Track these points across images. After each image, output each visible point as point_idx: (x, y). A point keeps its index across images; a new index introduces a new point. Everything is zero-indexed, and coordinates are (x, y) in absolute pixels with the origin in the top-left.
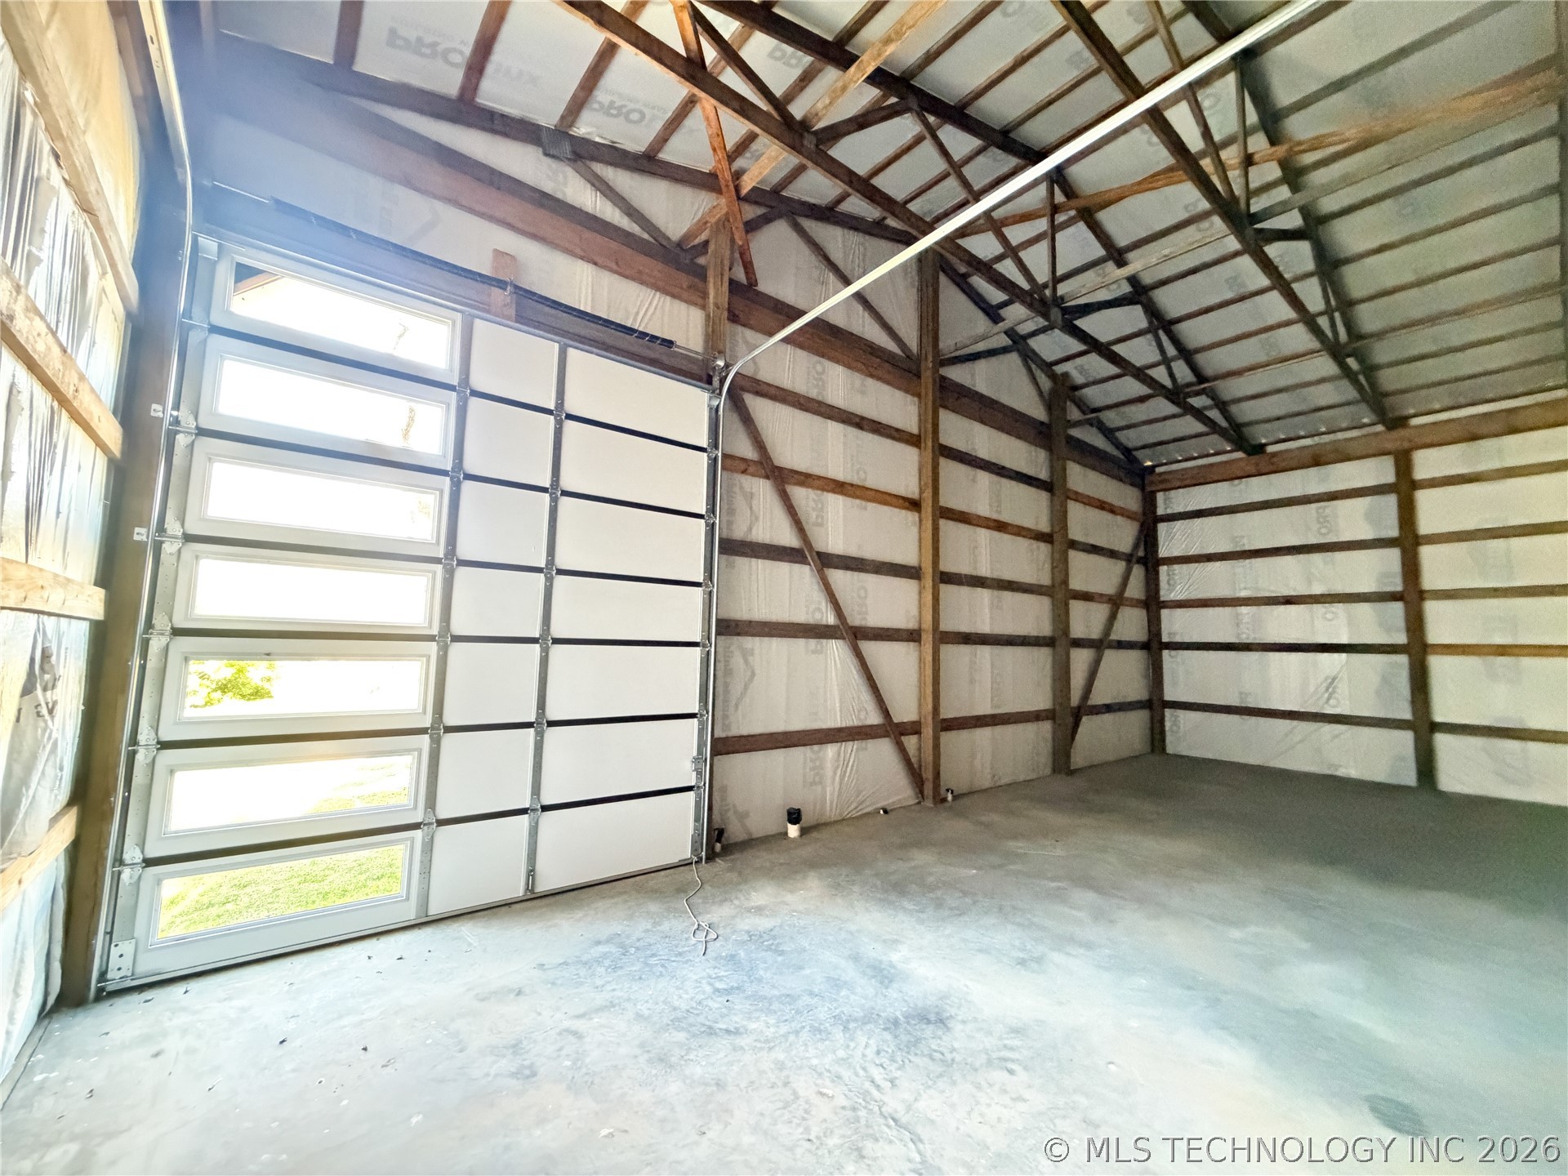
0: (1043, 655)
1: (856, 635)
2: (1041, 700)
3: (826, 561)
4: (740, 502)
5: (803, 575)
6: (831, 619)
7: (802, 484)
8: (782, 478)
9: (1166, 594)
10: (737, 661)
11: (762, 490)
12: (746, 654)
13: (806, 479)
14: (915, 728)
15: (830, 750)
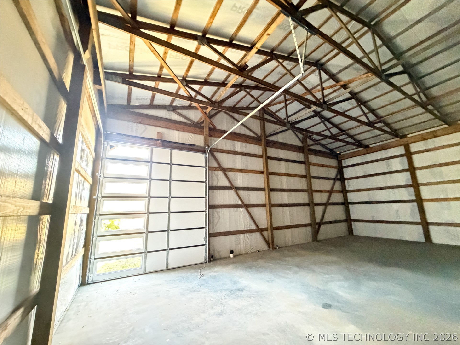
0: (307, 208)
1: (247, 207)
2: (308, 221)
3: (237, 189)
4: (215, 177)
5: (232, 193)
6: (240, 203)
7: (230, 171)
8: (224, 170)
9: (348, 188)
10: (216, 215)
11: (220, 174)
12: (218, 213)
13: (231, 170)
14: (266, 230)
15: (242, 236)
